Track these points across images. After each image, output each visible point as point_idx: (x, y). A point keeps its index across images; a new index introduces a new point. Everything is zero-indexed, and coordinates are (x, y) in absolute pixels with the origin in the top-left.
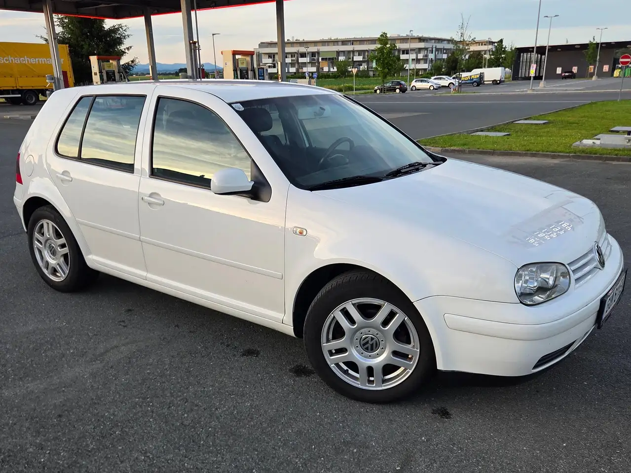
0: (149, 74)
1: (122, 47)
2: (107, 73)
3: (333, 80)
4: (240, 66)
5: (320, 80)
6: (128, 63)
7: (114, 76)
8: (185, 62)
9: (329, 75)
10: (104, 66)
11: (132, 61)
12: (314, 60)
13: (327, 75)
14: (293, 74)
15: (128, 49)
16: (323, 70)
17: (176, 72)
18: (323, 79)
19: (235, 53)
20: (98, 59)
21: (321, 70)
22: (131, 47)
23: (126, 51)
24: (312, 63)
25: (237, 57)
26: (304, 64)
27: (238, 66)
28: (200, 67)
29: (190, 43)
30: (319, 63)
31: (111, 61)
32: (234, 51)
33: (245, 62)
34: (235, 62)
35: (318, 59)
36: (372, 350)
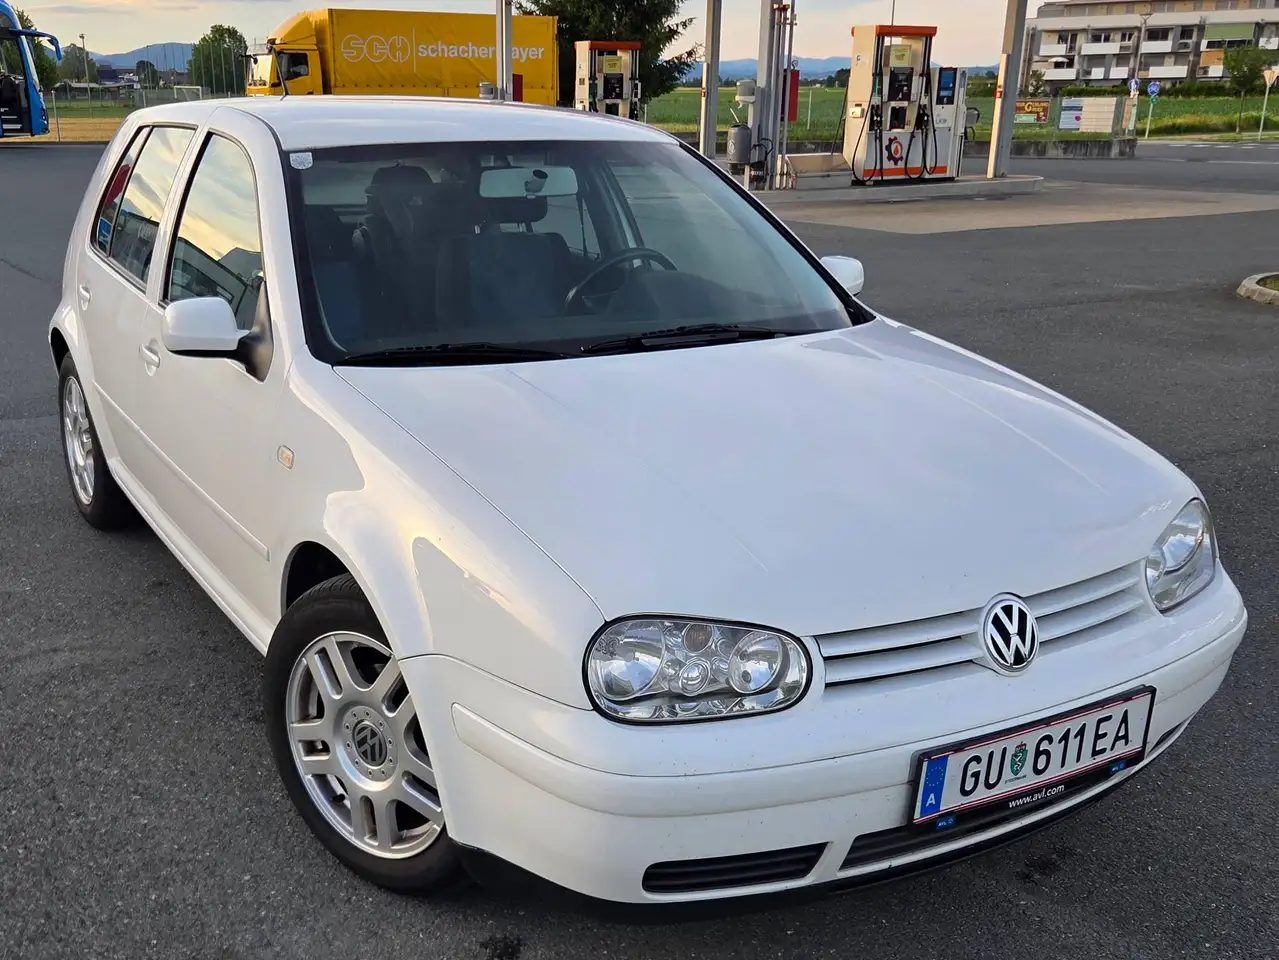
0: (700, 85)
1: (671, 22)
2: (607, 80)
3: (1231, 99)
4: (894, 63)
5: (1193, 99)
6: (679, 58)
7: (621, 87)
8: (755, 56)
9: (1222, 88)
10: (601, 62)
11: (690, 54)
12: (1186, 45)
13: (1215, 88)
14: (1119, 83)
15: (684, 25)
16: (1206, 72)
17: (830, 77)
18: (1202, 98)
19: (883, 32)
20: (591, 49)
21: (1200, 74)
22: (691, 20)
23: (680, 29)
24: (1178, 56)
25: (887, 41)
26: (1158, 58)
27: (887, 64)
28: (789, 66)
29: (773, 11)
30: (1198, 54)
31: (619, 53)
32: (881, 27)
33: (907, 54)
34: (881, 55)
35: (1198, 44)
36: (373, 760)
